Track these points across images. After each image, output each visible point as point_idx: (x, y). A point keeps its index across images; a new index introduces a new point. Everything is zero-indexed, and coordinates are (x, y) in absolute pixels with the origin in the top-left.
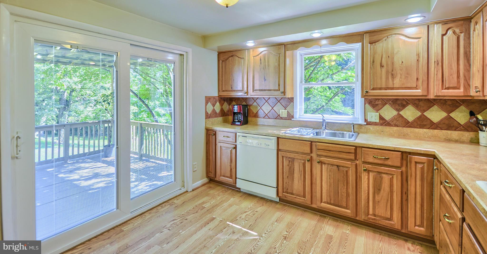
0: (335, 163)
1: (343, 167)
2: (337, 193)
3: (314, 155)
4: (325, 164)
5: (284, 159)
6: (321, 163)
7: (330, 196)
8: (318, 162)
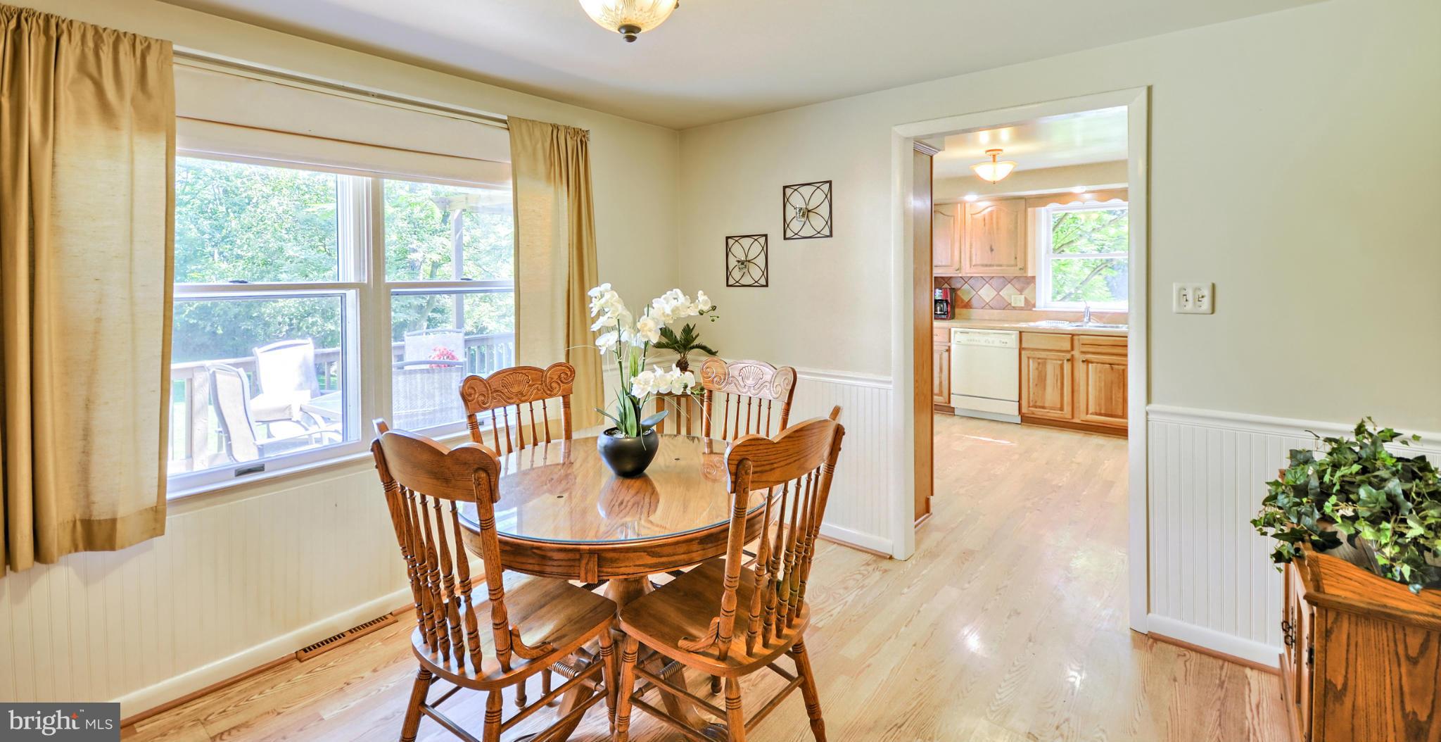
0: (1108, 361)
1: (1118, 364)
2: (1109, 399)
3: (1076, 353)
4: (1092, 362)
5: (1031, 361)
6: (1086, 362)
7: (1099, 405)
8: (1083, 361)
